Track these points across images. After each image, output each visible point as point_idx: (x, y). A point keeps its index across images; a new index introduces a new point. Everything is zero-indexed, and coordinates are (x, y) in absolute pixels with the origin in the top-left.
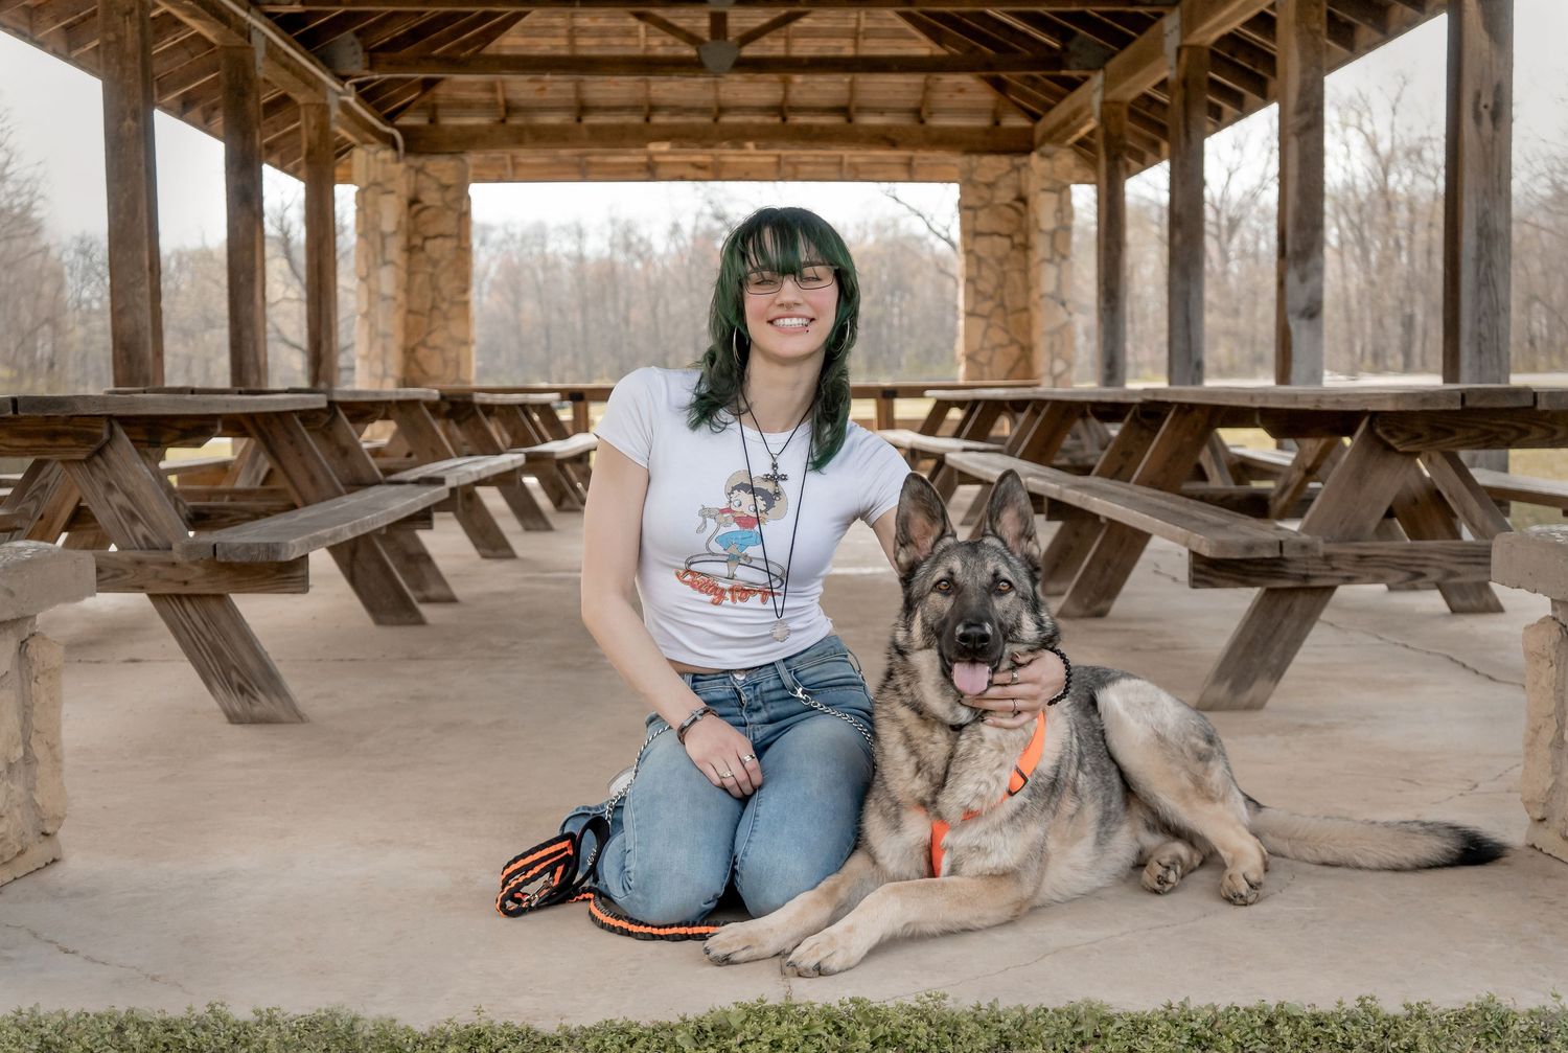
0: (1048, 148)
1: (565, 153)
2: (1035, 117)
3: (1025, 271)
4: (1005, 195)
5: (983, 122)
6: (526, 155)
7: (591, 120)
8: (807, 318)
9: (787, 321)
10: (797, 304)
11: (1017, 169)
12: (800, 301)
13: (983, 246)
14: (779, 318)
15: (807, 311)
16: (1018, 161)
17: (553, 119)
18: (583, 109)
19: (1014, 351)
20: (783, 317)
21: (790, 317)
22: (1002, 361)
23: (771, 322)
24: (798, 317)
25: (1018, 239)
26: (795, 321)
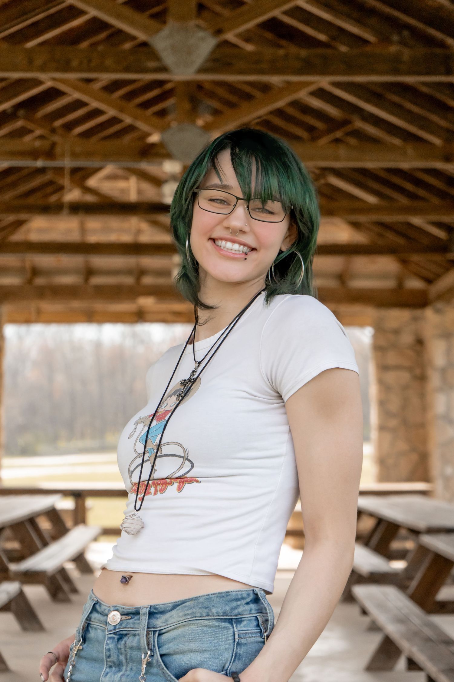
0: (440, 305)
1: (76, 304)
2: (429, 281)
3: (422, 395)
4: (407, 339)
5: (390, 284)
6: (48, 306)
7: (96, 280)
8: (249, 247)
9: (229, 245)
10: (242, 232)
11: (415, 319)
12: (247, 229)
13: (391, 377)
14: (222, 239)
15: (250, 240)
16: (418, 312)
17: (67, 280)
18: (90, 272)
19: (414, 457)
20: (226, 240)
21: (233, 242)
22: (405, 466)
23: (214, 240)
24: (241, 244)
25: (418, 371)
26: (236, 246)
